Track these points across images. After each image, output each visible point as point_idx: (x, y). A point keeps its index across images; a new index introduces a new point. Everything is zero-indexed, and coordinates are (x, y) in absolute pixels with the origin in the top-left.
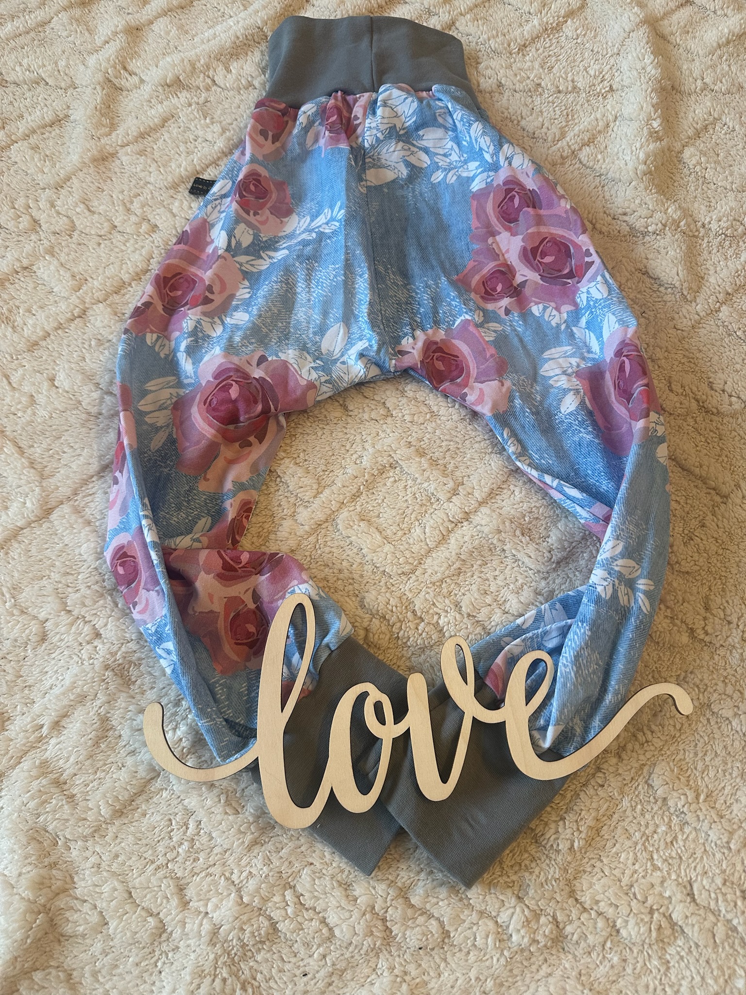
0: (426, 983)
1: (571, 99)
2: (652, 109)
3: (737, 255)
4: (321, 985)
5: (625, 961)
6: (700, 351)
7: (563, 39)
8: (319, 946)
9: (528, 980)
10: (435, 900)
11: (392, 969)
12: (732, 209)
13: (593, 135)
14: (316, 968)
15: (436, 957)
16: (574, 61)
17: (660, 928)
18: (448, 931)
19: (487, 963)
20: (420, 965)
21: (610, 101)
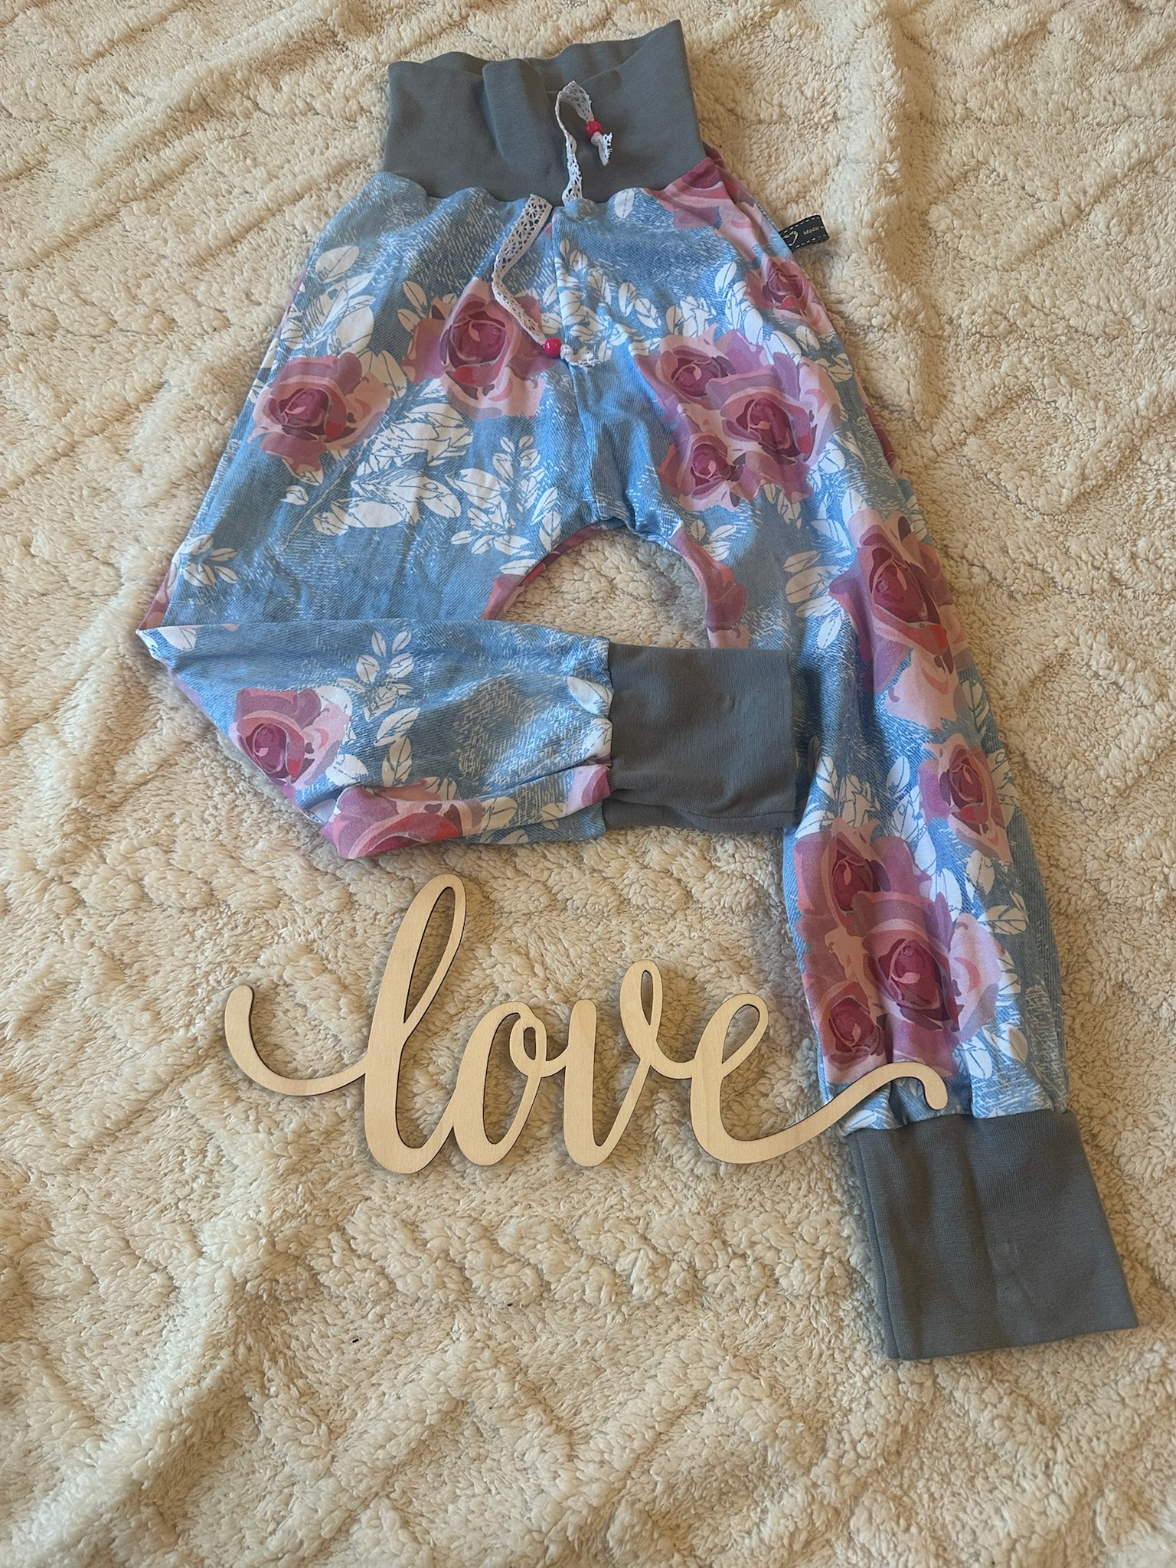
0: (516, 1349)
1: (777, 133)
2: (888, 146)
3: (996, 364)
4: (376, 1352)
5: (783, 1319)
6: (934, 502)
7: (769, 41)
8: (375, 1303)
9: (652, 1343)
10: (530, 1242)
11: (471, 1332)
12: (992, 297)
13: (805, 186)
14: (371, 1331)
15: (531, 1316)
16: (785, 75)
17: (832, 1276)
18: (549, 1283)
19: (599, 1323)
20: (510, 1327)
21: (832, 136)
